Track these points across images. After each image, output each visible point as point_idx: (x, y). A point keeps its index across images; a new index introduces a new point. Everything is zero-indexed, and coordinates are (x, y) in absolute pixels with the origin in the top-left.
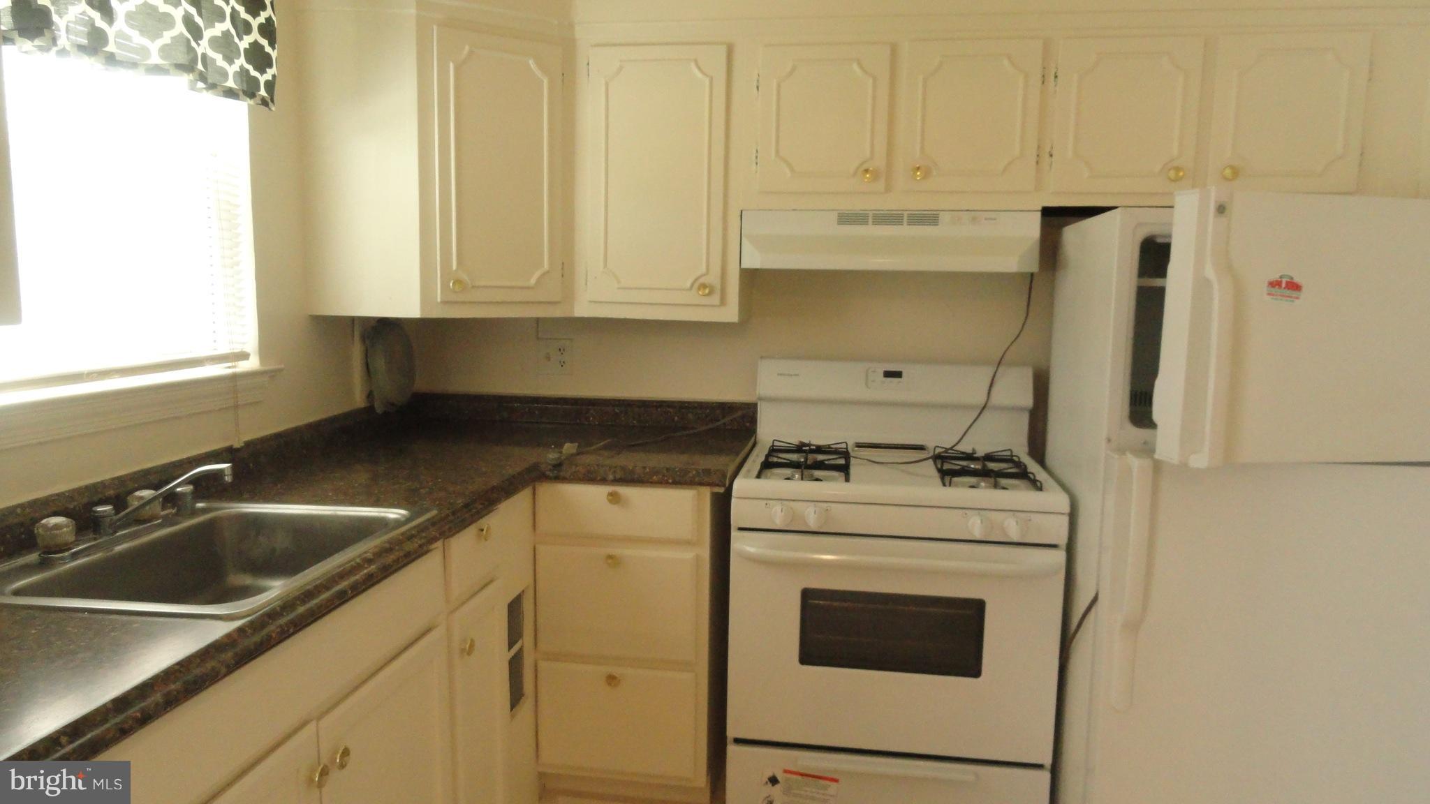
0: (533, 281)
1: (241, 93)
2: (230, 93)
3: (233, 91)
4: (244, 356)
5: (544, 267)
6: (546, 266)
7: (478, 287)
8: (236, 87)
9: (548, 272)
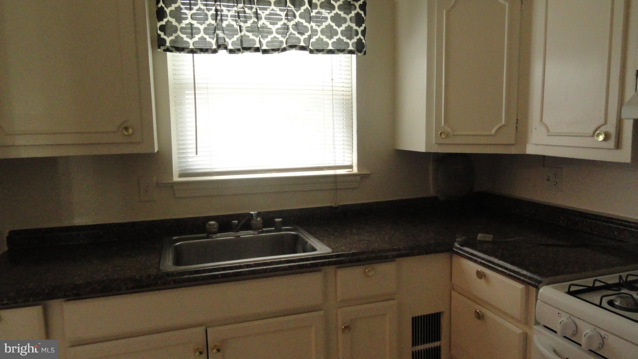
0: (493, 132)
1: (356, 52)
2: (351, 52)
3: (352, 51)
4: (351, 167)
5: (502, 122)
6: (503, 122)
7: (456, 135)
8: (354, 49)
9: (504, 126)
